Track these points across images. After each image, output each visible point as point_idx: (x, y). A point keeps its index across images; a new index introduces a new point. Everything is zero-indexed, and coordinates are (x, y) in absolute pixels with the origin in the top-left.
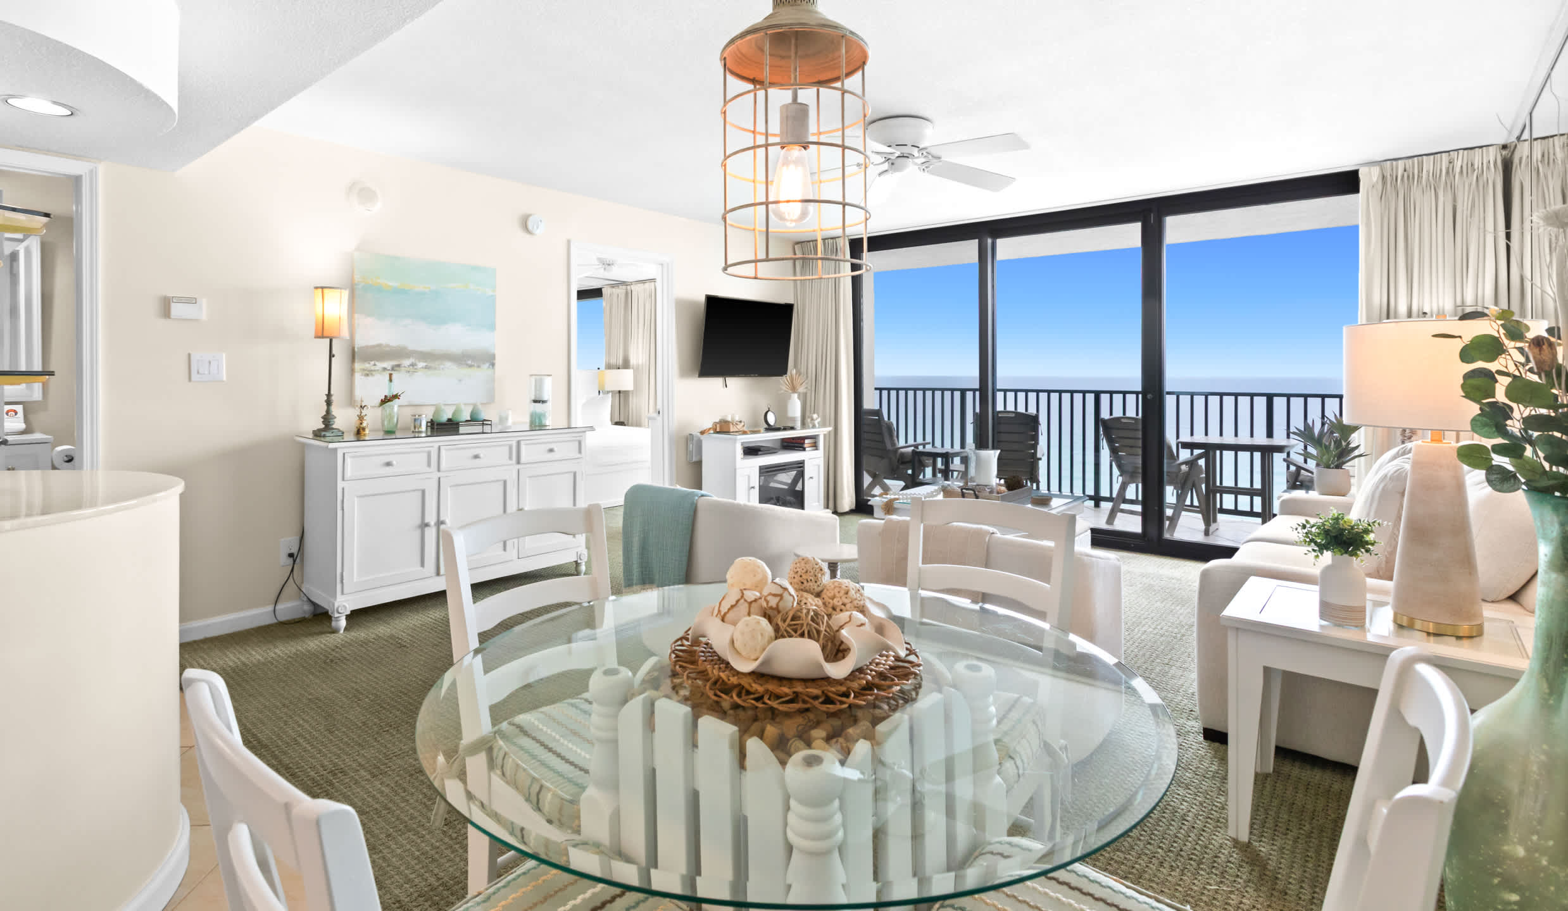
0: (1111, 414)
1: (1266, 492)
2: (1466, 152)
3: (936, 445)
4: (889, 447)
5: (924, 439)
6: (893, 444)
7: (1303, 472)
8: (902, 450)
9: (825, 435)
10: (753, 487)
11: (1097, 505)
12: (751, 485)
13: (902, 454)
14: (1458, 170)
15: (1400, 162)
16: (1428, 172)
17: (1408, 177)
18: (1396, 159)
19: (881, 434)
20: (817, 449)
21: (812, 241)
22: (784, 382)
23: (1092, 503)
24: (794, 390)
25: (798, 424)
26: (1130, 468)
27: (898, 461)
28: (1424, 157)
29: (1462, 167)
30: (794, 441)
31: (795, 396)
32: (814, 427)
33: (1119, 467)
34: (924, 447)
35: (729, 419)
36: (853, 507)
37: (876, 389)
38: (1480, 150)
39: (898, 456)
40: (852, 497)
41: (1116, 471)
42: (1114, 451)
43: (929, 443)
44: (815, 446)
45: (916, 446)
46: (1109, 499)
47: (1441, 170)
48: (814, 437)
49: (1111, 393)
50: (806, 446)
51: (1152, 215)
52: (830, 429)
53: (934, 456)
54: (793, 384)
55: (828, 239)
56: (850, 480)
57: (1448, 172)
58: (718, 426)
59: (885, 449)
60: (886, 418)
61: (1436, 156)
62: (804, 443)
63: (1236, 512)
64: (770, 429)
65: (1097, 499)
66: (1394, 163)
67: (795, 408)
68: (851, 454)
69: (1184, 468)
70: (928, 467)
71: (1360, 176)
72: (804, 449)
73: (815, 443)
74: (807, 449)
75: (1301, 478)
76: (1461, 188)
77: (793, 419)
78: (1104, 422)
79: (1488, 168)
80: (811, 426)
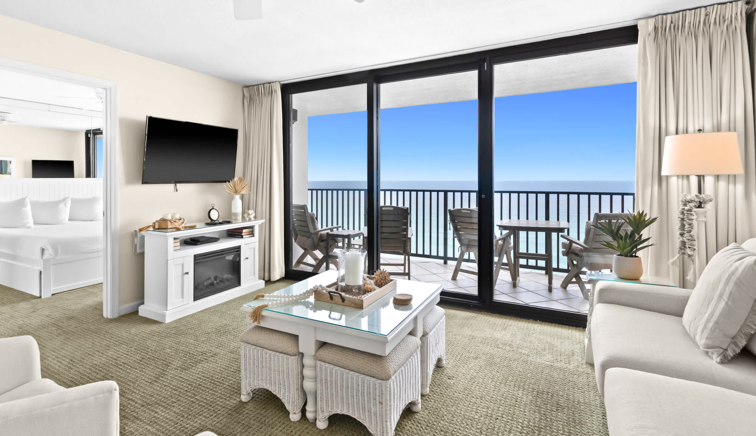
0: (454, 207)
1: (548, 257)
2: (719, 6)
3: (344, 228)
4: (312, 231)
5: (337, 224)
6: (315, 228)
7: (574, 245)
8: (322, 232)
9: (259, 225)
10: (187, 273)
11: (445, 263)
12: (185, 271)
13: (321, 235)
14: (712, 21)
15: (669, 15)
16: (690, 23)
17: (674, 27)
18: (666, 14)
19: (306, 221)
20: (253, 236)
21: (256, 85)
22: (228, 186)
23: (442, 261)
24: (236, 192)
25: (240, 217)
26: (466, 242)
27: (319, 240)
28: (688, 11)
29: (715, 18)
30: (234, 231)
31: (237, 197)
32: (250, 220)
33: (460, 240)
34: (337, 230)
35: (169, 217)
36: (283, 275)
37: (309, 190)
38: (731, 4)
39: (318, 236)
40: (282, 268)
41: (457, 244)
42: (456, 230)
43: (340, 227)
44: (252, 234)
45: (332, 230)
46: (453, 259)
47: (700, 22)
48: (252, 227)
49: (454, 192)
50: (243, 234)
51: (486, 64)
52: (264, 221)
53: (343, 237)
54: (235, 189)
55: (266, 83)
56: (281, 256)
57: (704, 23)
58: (157, 224)
59: (309, 232)
60: (310, 211)
61: (696, 10)
62: (242, 232)
63: (527, 266)
64: (213, 223)
65: (446, 259)
66: (664, 16)
67: (237, 206)
68: (281, 237)
69: (500, 242)
70: (340, 243)
71: (638, 27)
72: (242, 237)
73: (253, 231)
74: (244, 237)
75: (572, 247)
76: (715, 35)
77: (236, 214)
78: (450, 211)
79: (736, 19)
80: (247, 219)
